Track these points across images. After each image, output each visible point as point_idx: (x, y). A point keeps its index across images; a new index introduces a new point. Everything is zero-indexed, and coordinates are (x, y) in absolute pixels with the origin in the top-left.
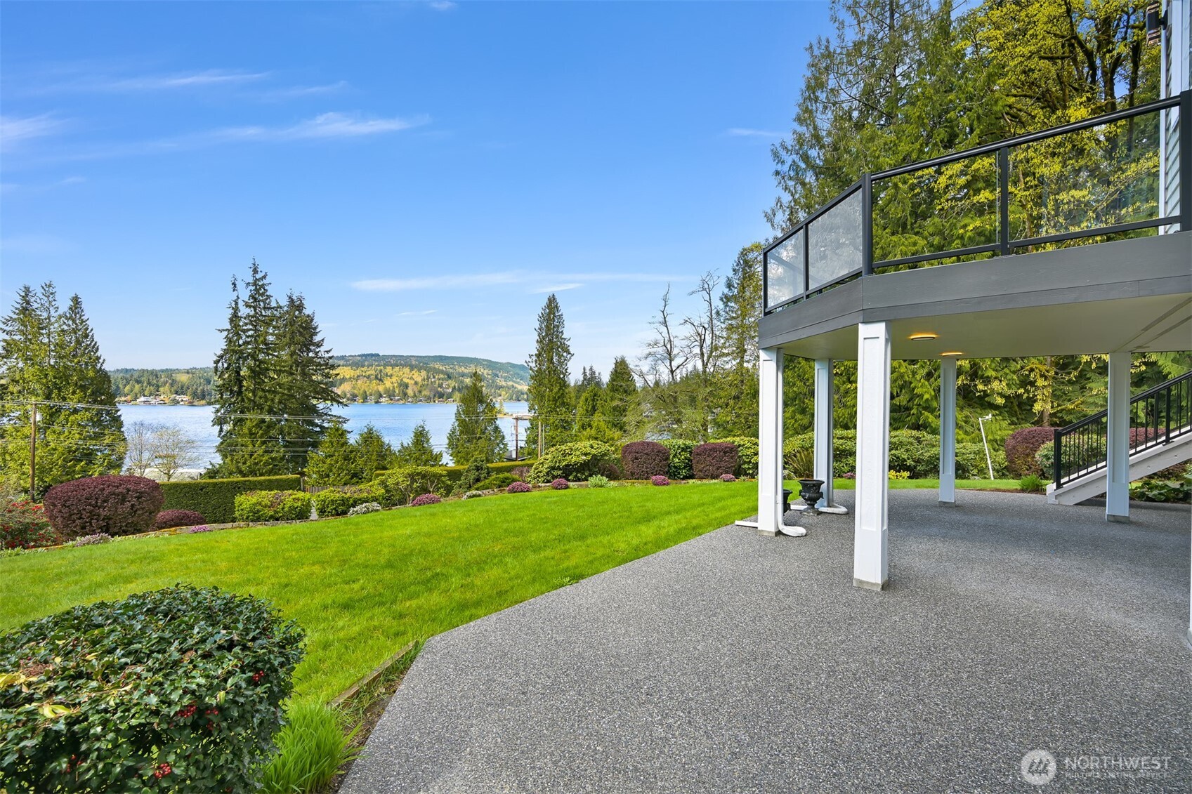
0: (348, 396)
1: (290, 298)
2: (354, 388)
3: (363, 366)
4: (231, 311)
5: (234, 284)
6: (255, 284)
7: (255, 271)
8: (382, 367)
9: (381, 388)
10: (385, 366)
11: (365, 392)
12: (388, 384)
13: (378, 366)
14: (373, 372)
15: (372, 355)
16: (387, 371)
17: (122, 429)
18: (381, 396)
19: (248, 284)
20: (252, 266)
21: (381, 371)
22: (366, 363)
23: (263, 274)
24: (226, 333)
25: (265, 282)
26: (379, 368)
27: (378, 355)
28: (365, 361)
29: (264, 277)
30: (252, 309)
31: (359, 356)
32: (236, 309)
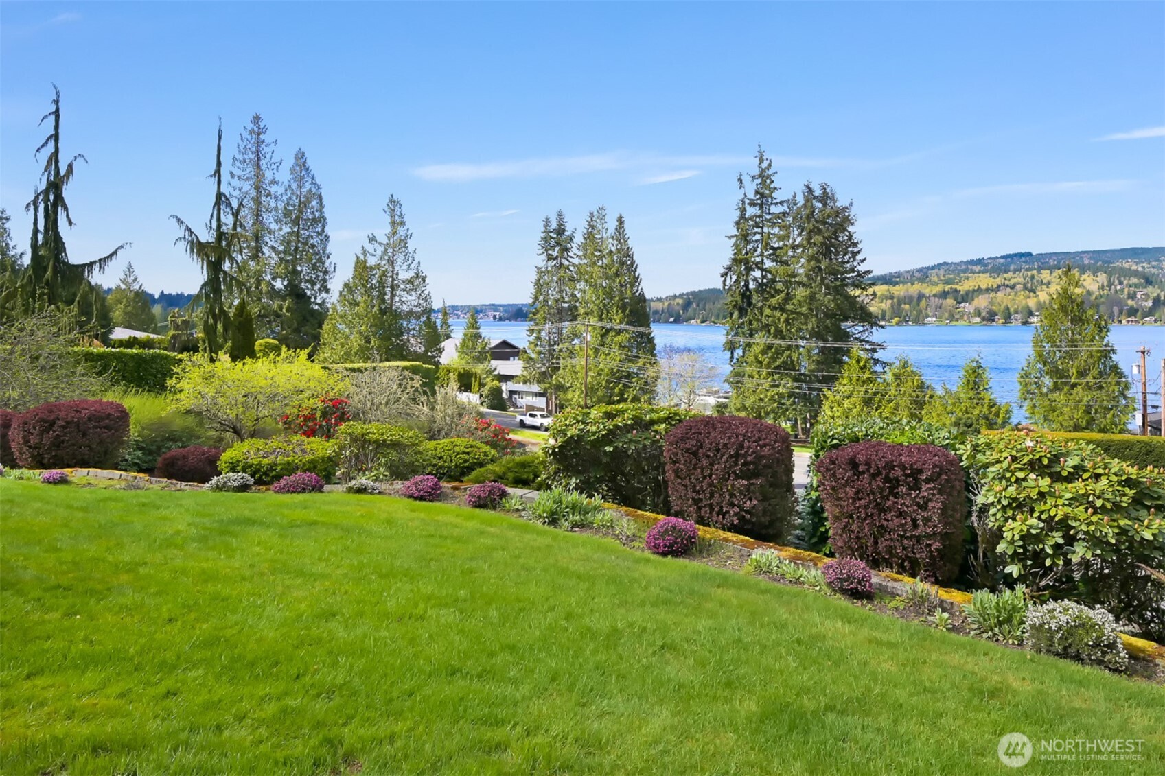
0: (984, 314)
1: (808, 187)
2: (992, 303)
3: (1006, 272)
4: (738, 213)
5: (740, 181)
6: (761, 175)
7: (761, 161)
8: (1035, 272)
9: (1032, 303)
10: (1039, 269)
11: (1008, 309)
12: (1043, 296)
13: (1028, 270)
14: (1021, 280)
15: (1021, 255)
16: (1042, 276)
17: (655, 352)
18: (1031, 314)
19: (754, 178)
20: (757, 154)
21: (1033, 277)
22: (1012, 267)
23: (768, 162)
24: (734, 240)
25: (770, 172)
26: (1029, 273)
27: (1030, 254)
28: (1010, 264)
29: (770, 165)
30: (757, 208)
31: (1002, 257)
32: (743, 210)
